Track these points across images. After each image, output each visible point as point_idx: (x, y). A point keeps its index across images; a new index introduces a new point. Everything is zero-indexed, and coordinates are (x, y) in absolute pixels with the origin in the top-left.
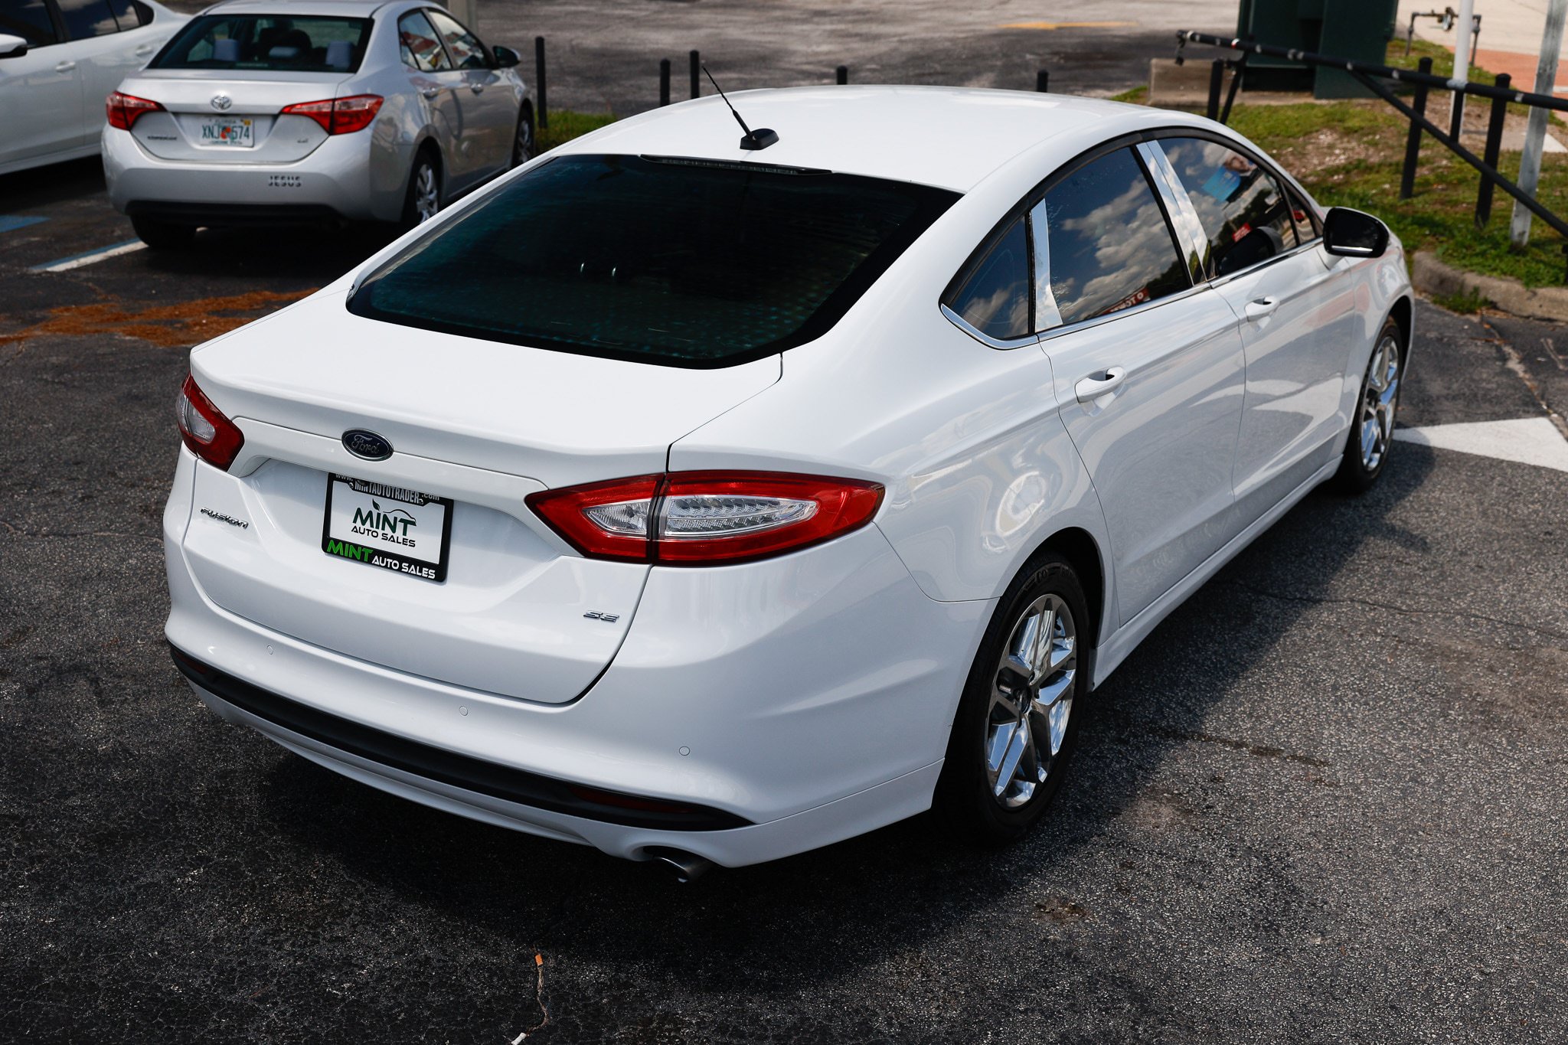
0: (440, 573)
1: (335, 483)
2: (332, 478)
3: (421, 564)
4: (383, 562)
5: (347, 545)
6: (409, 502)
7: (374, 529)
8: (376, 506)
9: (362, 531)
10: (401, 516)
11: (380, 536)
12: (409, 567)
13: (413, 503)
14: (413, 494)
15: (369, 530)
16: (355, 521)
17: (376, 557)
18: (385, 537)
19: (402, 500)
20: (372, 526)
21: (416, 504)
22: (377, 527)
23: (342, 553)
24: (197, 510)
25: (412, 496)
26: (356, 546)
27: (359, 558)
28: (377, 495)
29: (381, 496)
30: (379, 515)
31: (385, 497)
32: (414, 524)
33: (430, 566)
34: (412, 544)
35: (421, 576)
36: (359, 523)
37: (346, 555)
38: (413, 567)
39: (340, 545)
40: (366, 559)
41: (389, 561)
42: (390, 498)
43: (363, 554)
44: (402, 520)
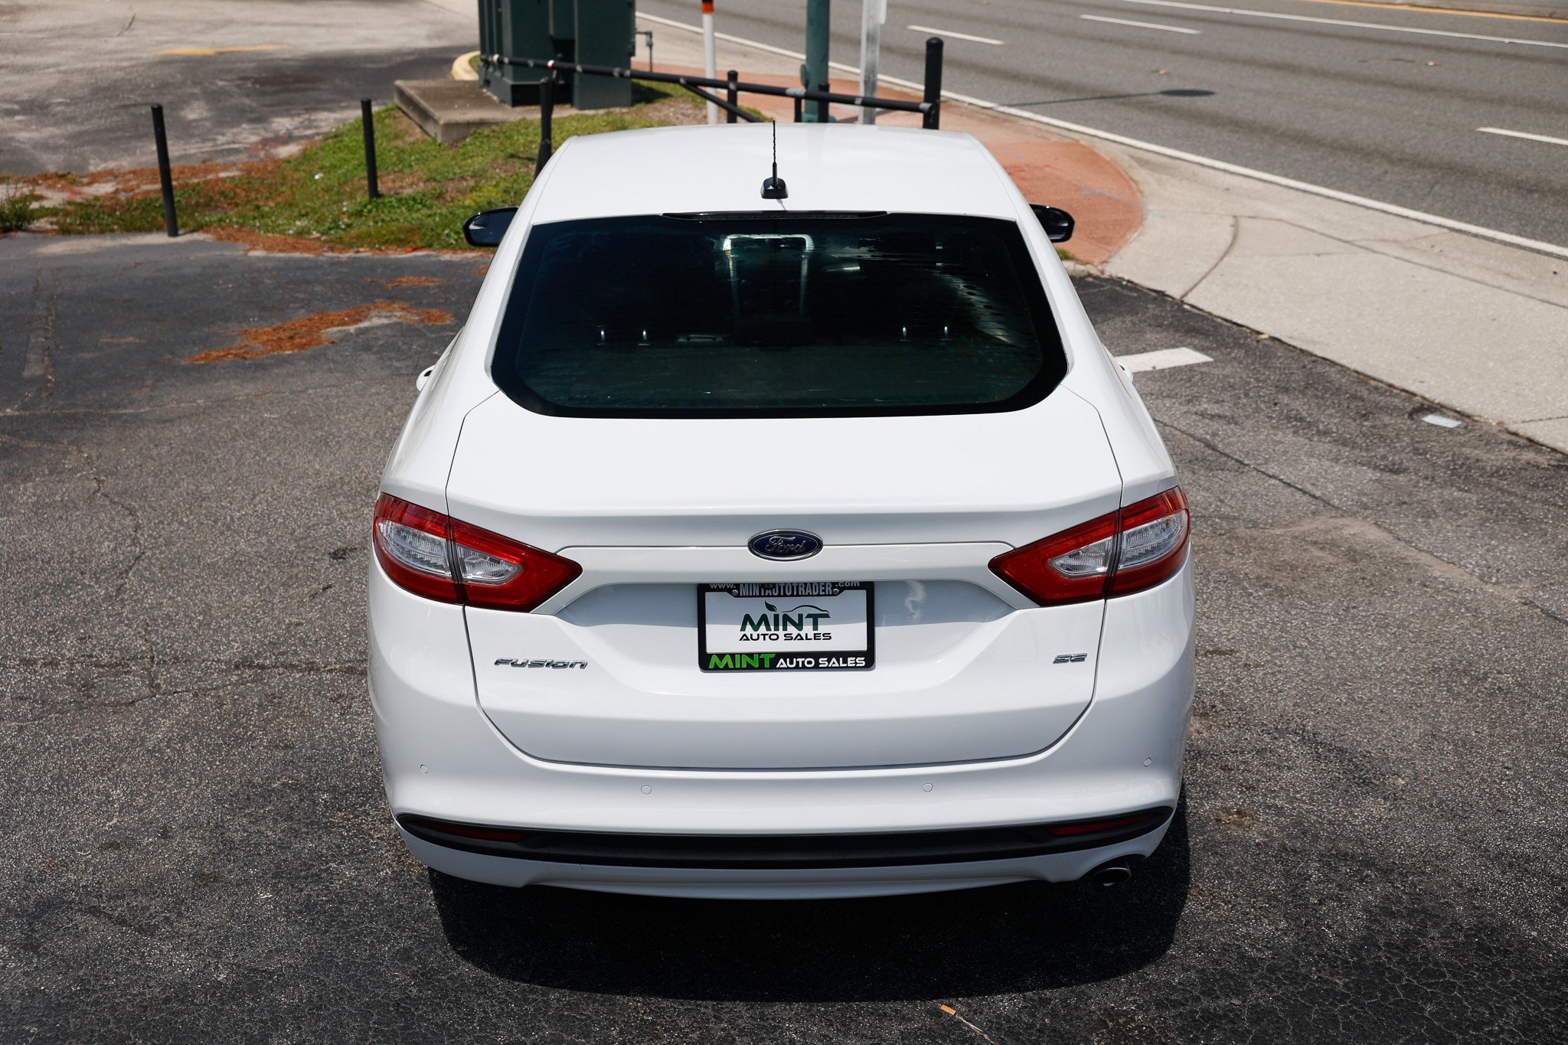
0: (869, 658)
1: (709, 596)
2: (703, 589)
3: (844, 655)
4: (791, 663)
5: (737, 657)
6: (819, 595)
7: (773, 632)
8: (771, 608)
9: (755, 637)
10: (805, 611)
11: (781, 637)
12: (829, 661)
13: (825, 595)
14: (824, 586)
15: (764, 635)
16: (743, 629)
17: (782, 660)
18: (788, 637)
19: (809, 595)
20: (768, 629)
21: (829, 595)
22: (777, 629)
23: (731, 666)
24: (484, 664)
25: (822, 588)
26: (751, 655)
27: (757, 666)
28: (773, 596)
29: (779, 595)
30: (776, 617)
31: (785, 595)
32: (827, 616)
33: (856, 654)
34: (827, 637)
35: (847, 667)
36: (749, 630)
37: (738, 666)
38: (834, 660)
39: (728, 659)
40: (767, 665)
41: (800, 660)
42: (792, 595)
43: (762, 661)
44: (809, 616)
